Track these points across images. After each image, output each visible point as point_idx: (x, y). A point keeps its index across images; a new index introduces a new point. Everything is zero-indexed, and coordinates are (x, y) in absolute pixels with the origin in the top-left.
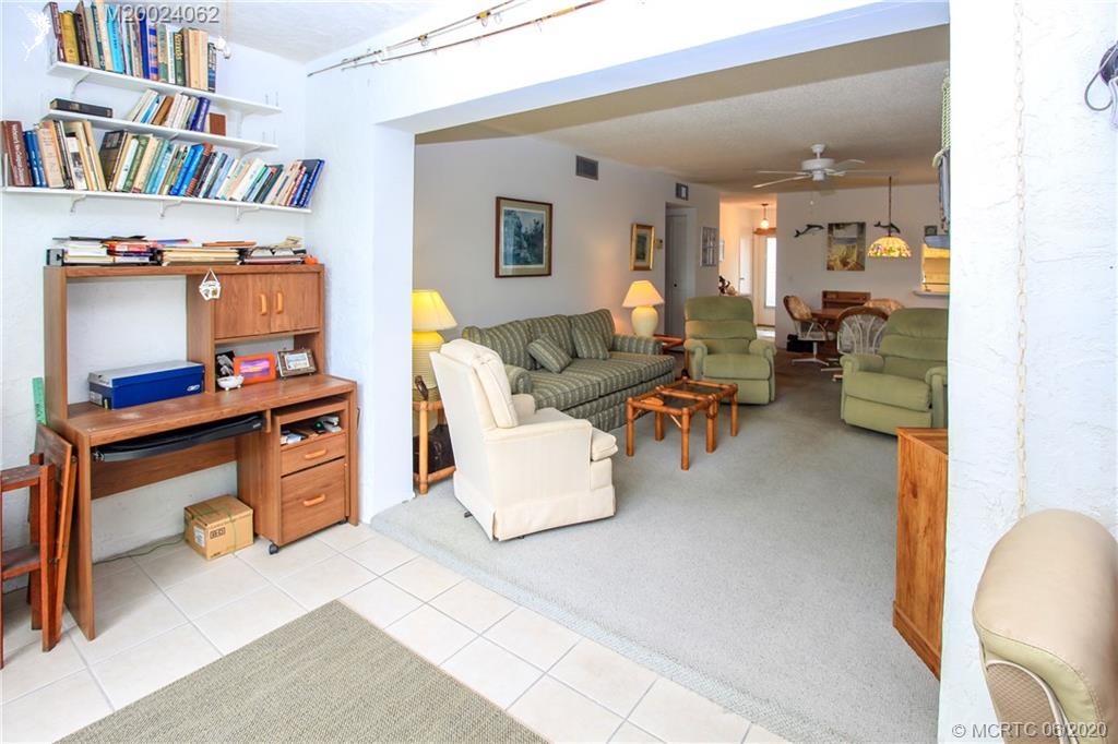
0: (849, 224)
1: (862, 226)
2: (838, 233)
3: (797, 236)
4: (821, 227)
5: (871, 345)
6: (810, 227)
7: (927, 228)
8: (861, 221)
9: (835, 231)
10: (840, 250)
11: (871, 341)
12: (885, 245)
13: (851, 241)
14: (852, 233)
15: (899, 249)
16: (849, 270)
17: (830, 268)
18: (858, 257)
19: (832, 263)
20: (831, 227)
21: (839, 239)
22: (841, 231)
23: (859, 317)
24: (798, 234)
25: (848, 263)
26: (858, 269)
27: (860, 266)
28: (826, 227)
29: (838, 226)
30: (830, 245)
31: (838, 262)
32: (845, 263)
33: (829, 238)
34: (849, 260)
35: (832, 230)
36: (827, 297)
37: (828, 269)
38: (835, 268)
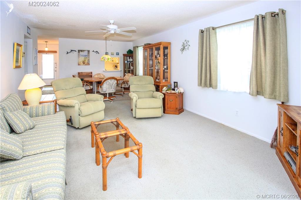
0: (85, 51)
1: (89, 51)
2: (81, 53)
3: (67, 54)
4: (76, 51)
6: (72, 51)
7: (106, 53)
8: (88, 50)
9: (80, 52)
10: (82, 59)
11: (112, 87)
12: (107, 57)
13: (85, 56)
14: (86, 53)
15: (110, 59)
16: (85, 65)
18: (88, 61)
19: (80, 63)
20: (79, 51)
21: (82, 55)
22: (83, 52)
24: (68, 53)
25: (85, 63)
26: (88, 65)
28: (77, 51)
29: (81, 51)
30: (79, 57)
31: (82, 62)
32: (84, 63)
33: (78, 55)
34: (85, 62)
35: (79, 52)
36: (80, 74)
37: (78, 65)
38: (81, 65)
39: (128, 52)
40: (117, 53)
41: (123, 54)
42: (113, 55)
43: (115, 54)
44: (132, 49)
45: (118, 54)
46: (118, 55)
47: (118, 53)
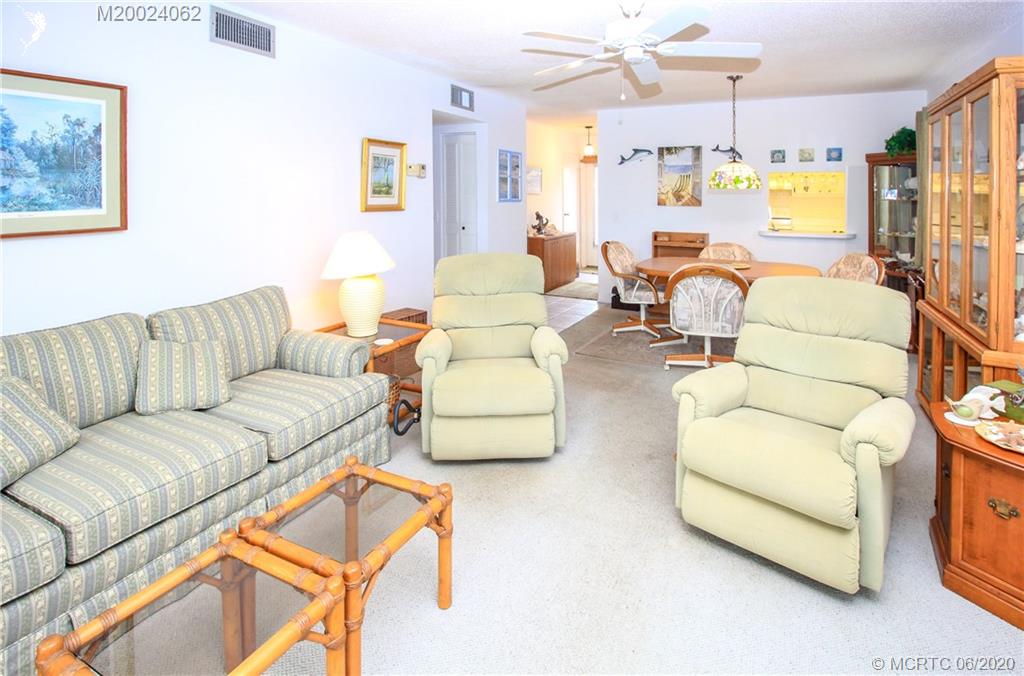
0: (683, 148)
1: (697, 150)
2: (669, 159)
3: (621, 163)
4: (650, 152)
5: (717, 320)
6: (636, 151)
7: (773, 153)
8: (697, 144)
9: (667, 157)
10: (672, 181)
11: (716, 313)
12: (729, 173)
13: (685, 168)
14: (686, 158)
15: (748, 179)
16: (683, 205)
17: (661, 203)
18: (693, 189)
19: (663, 197)
20: (661, 151)
21: (670, 167)
22: (674, 157)
23: (700, 279)
24: (623, 160)
25: (683, 197)
26: (693, 205)
27: (696, 201)
28: (656, 152)
29: (669, 149)
30: (660, 174)
31: (670, 195)
32: (678, 197)
33: (660, 165)
34: (683, 193)
35: (663, 155)
36: (658, 239)
37: (659, 204)
38: (667, 202)
39: (893, 144)
40: (829, 151)
41: (867, 156)
43: (820, 156)
45: (835, 155)
46: (839, 158)
47: (840, 151)
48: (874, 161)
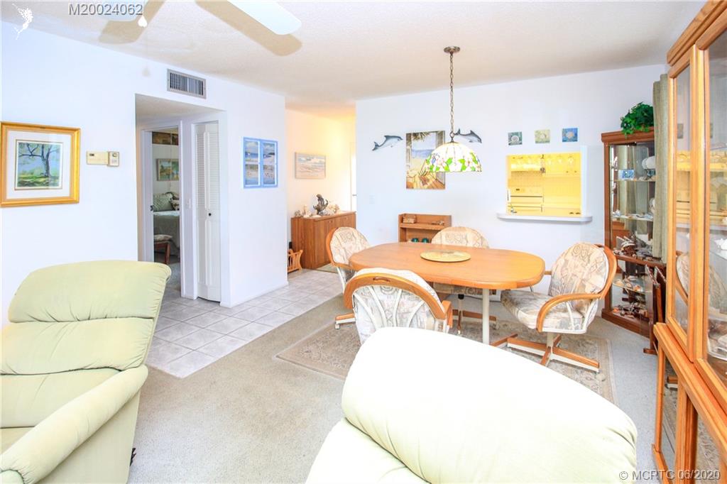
0: (428, 134)
1: (440, 135)
2: (417, 144)
4: (399, 138)
6: (388, 137)
7: (511, 136)
8: (440, 129)
9: (414, 142)
10: (418, 165)
14: (430, 143)
16: (428, 188)
17: (409, 186)
19: (411, 181)
20: (409, 136)
21: (417, 151)
22: (420, 141)
24: (377, 146)
25: (428, 180)
26: (437, 188)
27: (440, 184)
28: (404, 137)
29: (415, 135)
30: (408, 159)
31: (418, 180)
32: (424, 181)
33: (408, 150)
34: (428, 177)
35: (410, 140)
36: (404, 221)
37: (407, 187)
38: (415, 186)
39: (629, 120)
40: (565, 131)
41: (603, 136)
42: (548, 142)
43: (557, 136)
44: (649, 101)
45: (571, 136)
46: (575, 139)
47: (575, 132)
48: (611, 141)
